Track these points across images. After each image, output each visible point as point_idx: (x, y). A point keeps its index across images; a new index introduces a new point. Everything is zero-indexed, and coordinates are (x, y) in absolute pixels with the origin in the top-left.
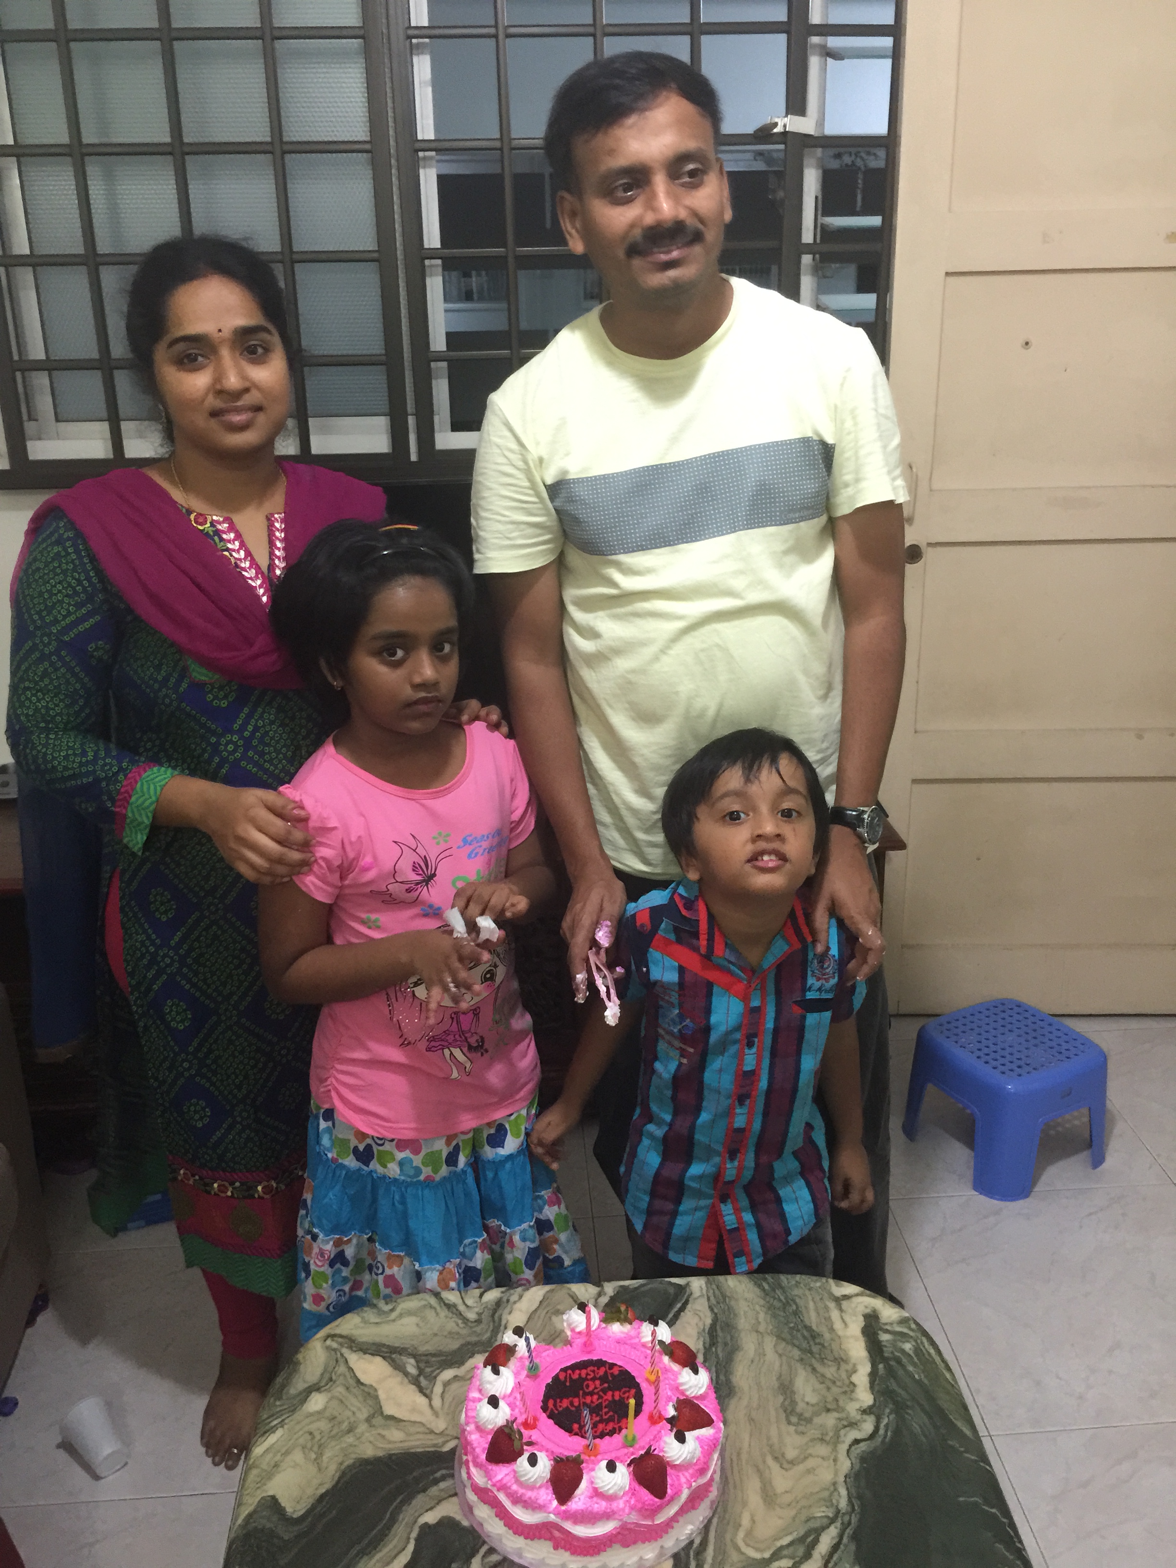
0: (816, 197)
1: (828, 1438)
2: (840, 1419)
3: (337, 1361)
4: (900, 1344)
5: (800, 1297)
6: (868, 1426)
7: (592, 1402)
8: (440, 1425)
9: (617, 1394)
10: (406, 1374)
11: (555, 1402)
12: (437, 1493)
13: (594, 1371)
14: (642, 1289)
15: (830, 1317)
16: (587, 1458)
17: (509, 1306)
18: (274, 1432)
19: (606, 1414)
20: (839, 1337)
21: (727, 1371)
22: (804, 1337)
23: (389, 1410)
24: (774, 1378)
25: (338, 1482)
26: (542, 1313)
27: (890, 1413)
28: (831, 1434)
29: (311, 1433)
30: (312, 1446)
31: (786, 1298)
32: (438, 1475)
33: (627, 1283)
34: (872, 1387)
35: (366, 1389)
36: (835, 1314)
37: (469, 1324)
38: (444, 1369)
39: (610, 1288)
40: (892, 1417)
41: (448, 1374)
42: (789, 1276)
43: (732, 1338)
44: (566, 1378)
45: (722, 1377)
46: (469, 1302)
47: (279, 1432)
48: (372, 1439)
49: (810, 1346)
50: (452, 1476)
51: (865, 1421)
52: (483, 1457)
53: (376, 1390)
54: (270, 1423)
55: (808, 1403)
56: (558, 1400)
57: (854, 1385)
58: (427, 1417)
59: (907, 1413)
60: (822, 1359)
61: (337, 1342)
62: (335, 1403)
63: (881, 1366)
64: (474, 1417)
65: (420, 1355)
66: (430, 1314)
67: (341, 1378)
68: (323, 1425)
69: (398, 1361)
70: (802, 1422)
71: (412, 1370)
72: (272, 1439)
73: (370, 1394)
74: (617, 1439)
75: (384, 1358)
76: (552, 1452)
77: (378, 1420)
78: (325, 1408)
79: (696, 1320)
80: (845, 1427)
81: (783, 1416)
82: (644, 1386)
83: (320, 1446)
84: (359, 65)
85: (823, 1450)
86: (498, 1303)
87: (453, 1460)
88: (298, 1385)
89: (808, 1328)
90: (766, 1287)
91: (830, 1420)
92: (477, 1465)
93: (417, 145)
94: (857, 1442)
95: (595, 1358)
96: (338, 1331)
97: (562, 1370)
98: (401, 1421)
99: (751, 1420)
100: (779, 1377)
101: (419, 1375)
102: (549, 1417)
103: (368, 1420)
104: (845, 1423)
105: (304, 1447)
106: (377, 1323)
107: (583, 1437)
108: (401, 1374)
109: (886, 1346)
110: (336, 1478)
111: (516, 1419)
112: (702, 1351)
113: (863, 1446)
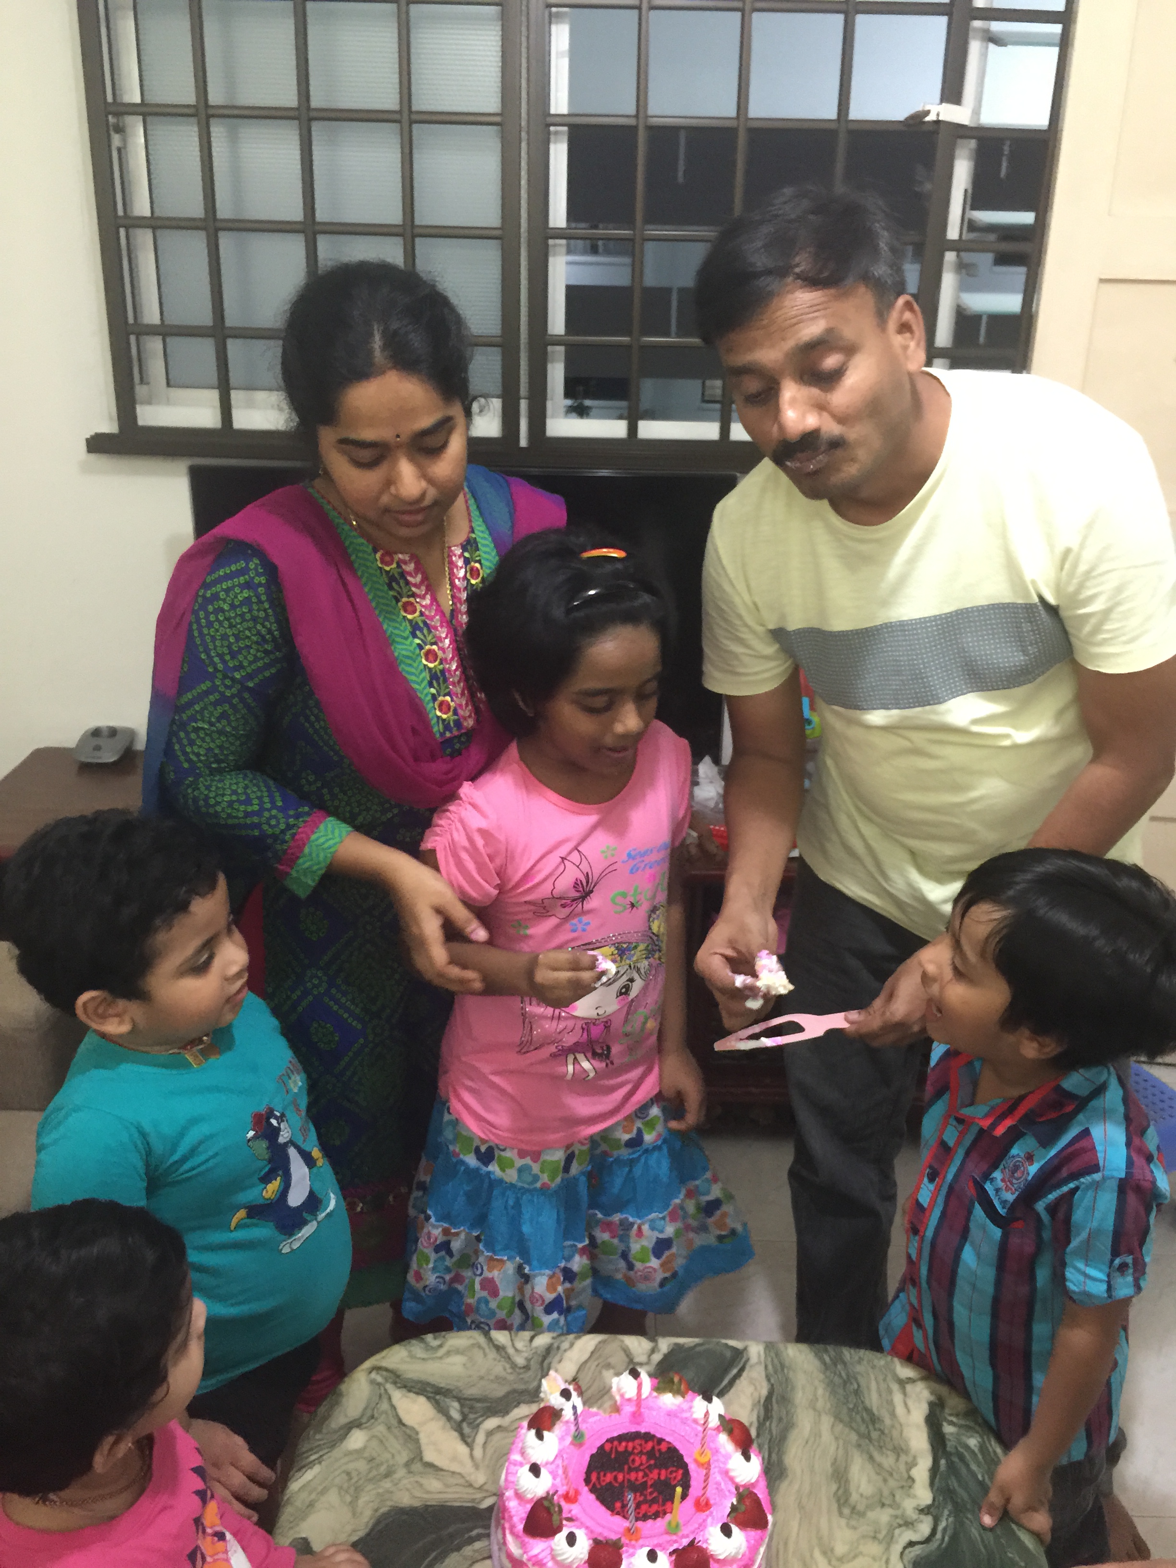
0: (966, 191)
1: (881, 1536)
2: (896, 1517)
3: (380, 1396)
4: (964, 1439)
5: (863, 1376)
6: (925, 1528)
7: (636, 1479)
8: (480, 1478)
9: (663, 1472)
10: (449, 1418)
11: (599, 1474)
12: (470, 1553)
13: (641, 1445)
14: (698, 1349)
15: (892, 1400)
16: (627, 1542)
17: (559, 1355)
18: (311, 1468)
19: (651, 1493)
20: (901, 1425)
21: (779, 1450)
22: (863, 1420)
23: (429, 1456)
24: (829, 1464)
25: (372, 1530)
26: (593, 1365)
27: (949, 1516)
28: (884, 1532)
29: (348, 1474)
30: (349, 1488)
31: (848, 1375)
32: (474, 1533)
33: (681, 1340)
34: (932, 1484)
35: (408, 1431)
36: (898, 1398)
37: (517, 1370)
38: (487, 1418)
39: (665, 1344)
40: (951, 1519)
41: (491, 1423)
42: (852, 1351)
43: (787, 1413)
44: (612, 1448)
45: (774, 1456)
46: (520, 1345)
47: (317, 1469)
48: (409, 1486)
49: (869, 1432)
50: (488, 1536)
51: (921, 1521)
52: (520, 1527)
53: (417, 1433)
54: (308, 1457)
55: (862, 1495)
56: (602, 1474)
57: (913, 1481)
58: (467, 1468)
59: (967, 1518)
60: (881, 1447)
61: (382, 1376)
62: (374, 1443)
63: (943, 1462)
64: (513, 1482)
65: (465, 1399)
66: (478, 1355)
67: (384, 1416)
68: (362, 1465)
69: (442, 1404)
70: (854, 1516)
71: (456, 1415)
72: (309, 1475)
73: (411, 1437)
74: (660, 1524)
75: (428, 1398)
76: (592, 1532)
77: (417, 1467)
78: (365, 1448)
79: (751, 1389)
80: (900, 1526)
81: (835, 1506)
82: (692, 1467)
83: (356, 1489)
84: (495, 33)
85: (874, 1549)
86: (549, 1351)
87: (490, 1518)
88: (339, 1419)
89: (868, 1411)
90: (827, 1359)
91: (884, 1516)
92: (512, 1533)
93: (550, 120)
94: (911, 1544)
95: (643, 1431)
96: (384, 1364)
97: (607, 1441)
98: (442, 1470)
99: (801, 1507)
100: (834, 1462)
101: (463, 1420)
102: (591, 1491)
103: (407, 1465)
104: (901, 1522)
105: (340, 1488)
106: (423, 1359)
107: (624, 1517)
108: (444, 1419)
109: (950, 1440)
110: (370, 1525)
111: (557, 1491)
112: (755, 1424)
113: (917, 1550)
